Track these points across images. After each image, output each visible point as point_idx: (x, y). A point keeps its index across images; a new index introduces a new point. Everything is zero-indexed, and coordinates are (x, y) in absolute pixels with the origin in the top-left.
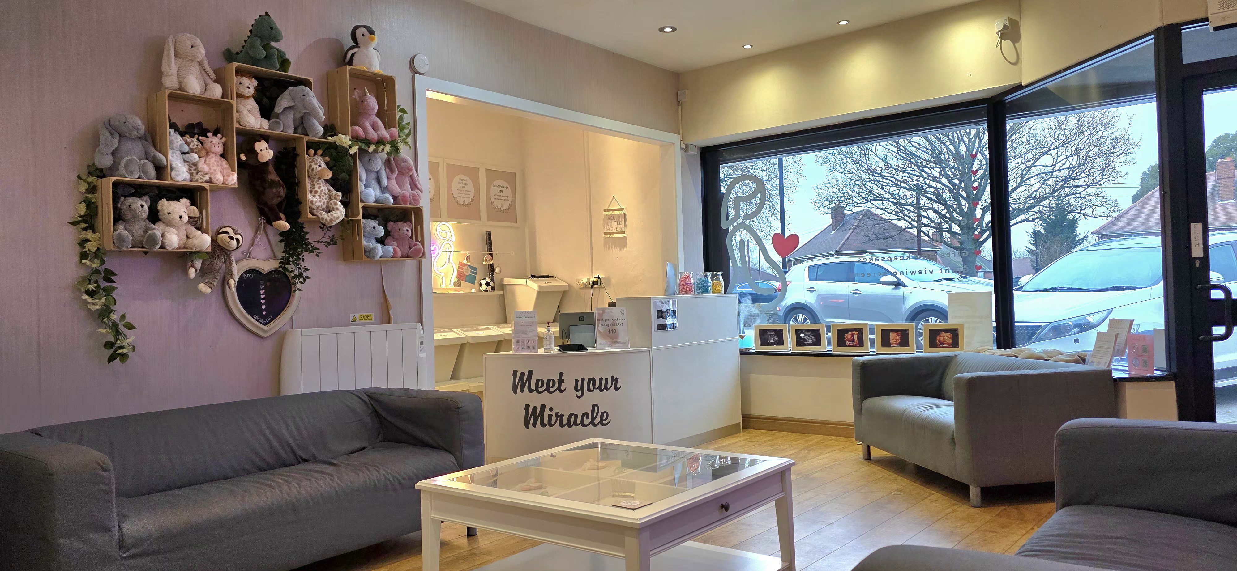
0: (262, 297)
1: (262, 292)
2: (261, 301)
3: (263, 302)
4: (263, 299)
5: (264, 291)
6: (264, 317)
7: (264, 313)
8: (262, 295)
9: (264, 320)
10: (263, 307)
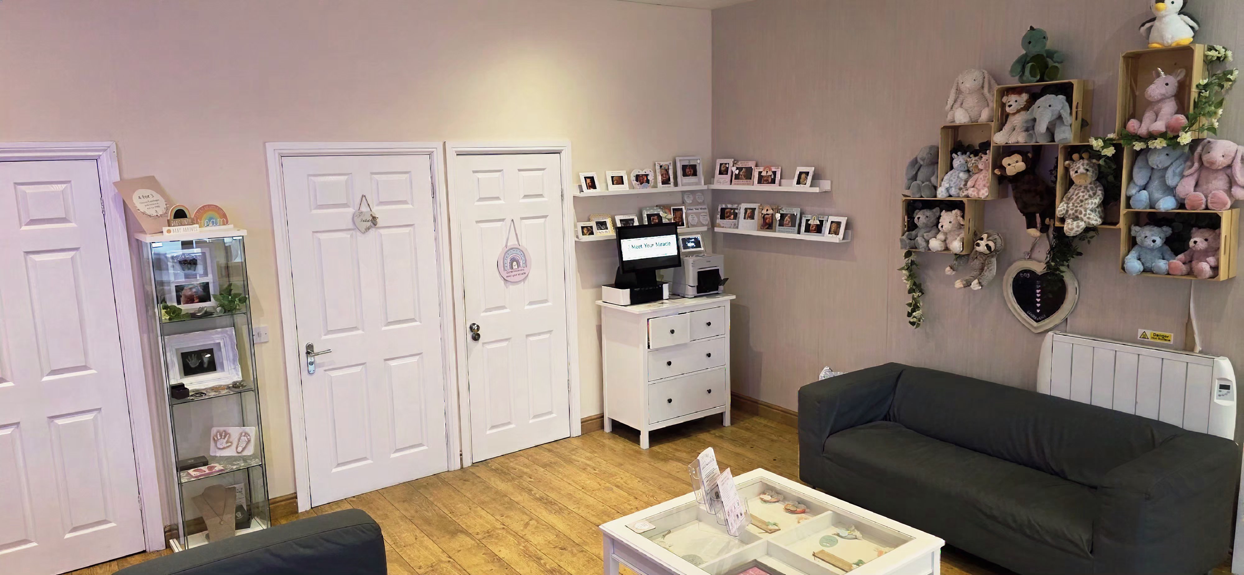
0: (1038, 295)
1: (1038, 291)
2: (1037, 299)
3: (1038, 300)
4: (1038, 298)
5: (1040, 291)
6: (1038, 315)
7: (1038, 311)
8: (1038, 293)
9: (1038, 317)
10: (1038, 305)
